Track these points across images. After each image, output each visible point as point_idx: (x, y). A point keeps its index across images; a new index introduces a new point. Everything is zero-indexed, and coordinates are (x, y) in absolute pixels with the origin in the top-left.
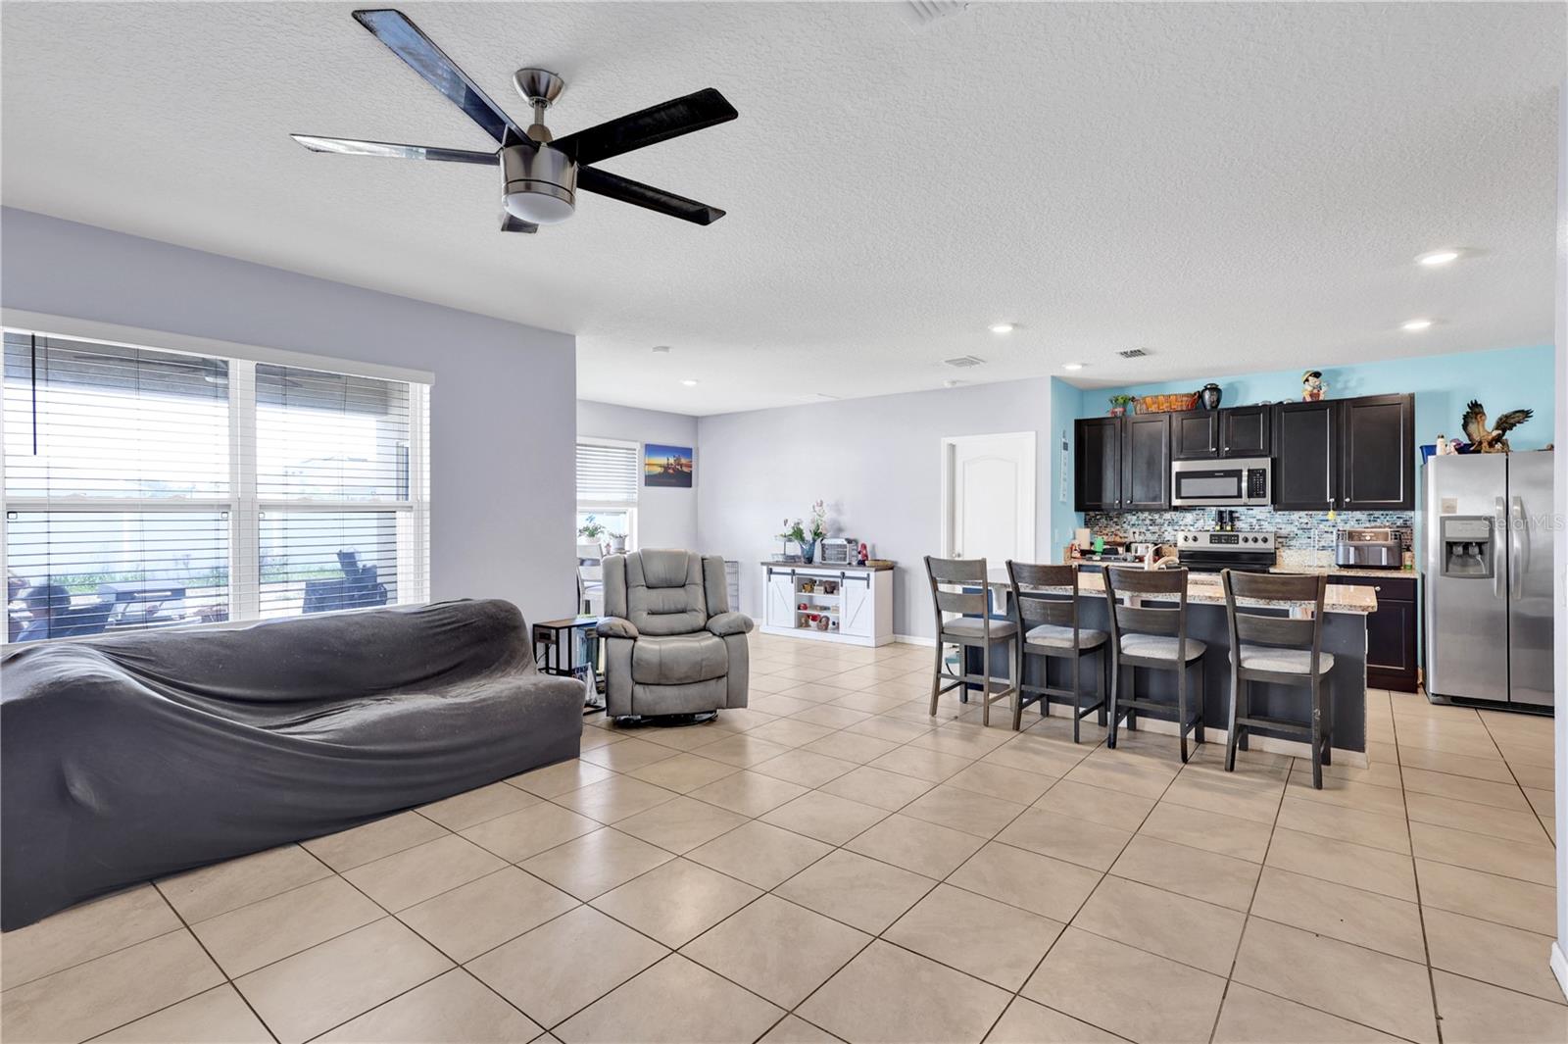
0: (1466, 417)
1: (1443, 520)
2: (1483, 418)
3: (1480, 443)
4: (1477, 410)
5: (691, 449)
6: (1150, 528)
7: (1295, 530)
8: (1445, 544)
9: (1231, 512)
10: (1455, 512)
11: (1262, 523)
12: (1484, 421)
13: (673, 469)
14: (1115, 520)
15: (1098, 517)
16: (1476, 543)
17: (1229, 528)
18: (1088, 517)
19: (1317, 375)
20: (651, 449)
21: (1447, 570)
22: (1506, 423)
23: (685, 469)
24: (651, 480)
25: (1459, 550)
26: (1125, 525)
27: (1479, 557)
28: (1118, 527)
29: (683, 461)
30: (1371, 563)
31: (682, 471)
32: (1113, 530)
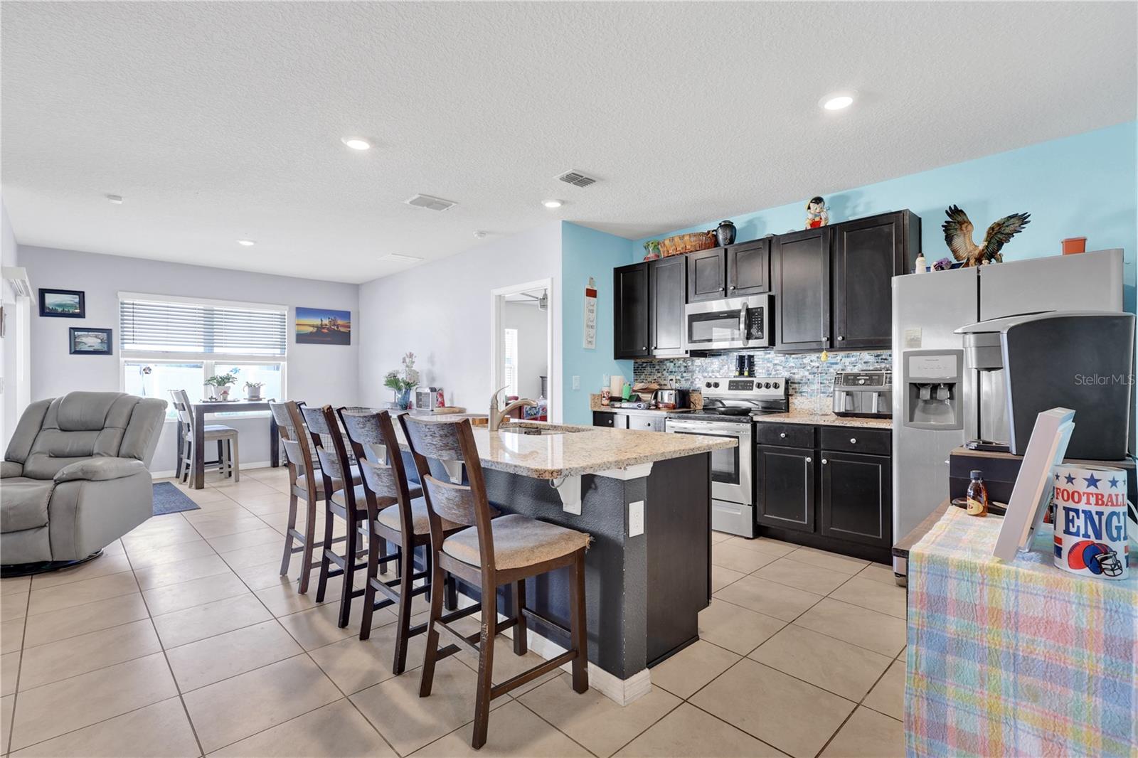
0: (947, 228)
1: (907, 356)
2: (969, 227)
3: (968, 260)
4: (960, 219)
5: (349, 313)
6: (685, 375)
7: (807, 373)
8: (908, 384)
9: (751, 357)
10: (920, 347)
11: (778, 367)
12: (970, 232)
13: (328, 329)
14: (657, 367)
15: (644, 365)
16: (945, 384)
17: (746, 374)
18: (637, 365)
19: (818, 200)
20: (301, 312)
21: (911, 419)
22: (999, 235)
23: (342, 329)
24: (302, 338)
25: (926, 393)
26: (665, 373)
27: (948, 402)
28: (659, 375)
29: (340, 322)
30: (864, 411)
31: (340, 331)
32: (655, 378)
